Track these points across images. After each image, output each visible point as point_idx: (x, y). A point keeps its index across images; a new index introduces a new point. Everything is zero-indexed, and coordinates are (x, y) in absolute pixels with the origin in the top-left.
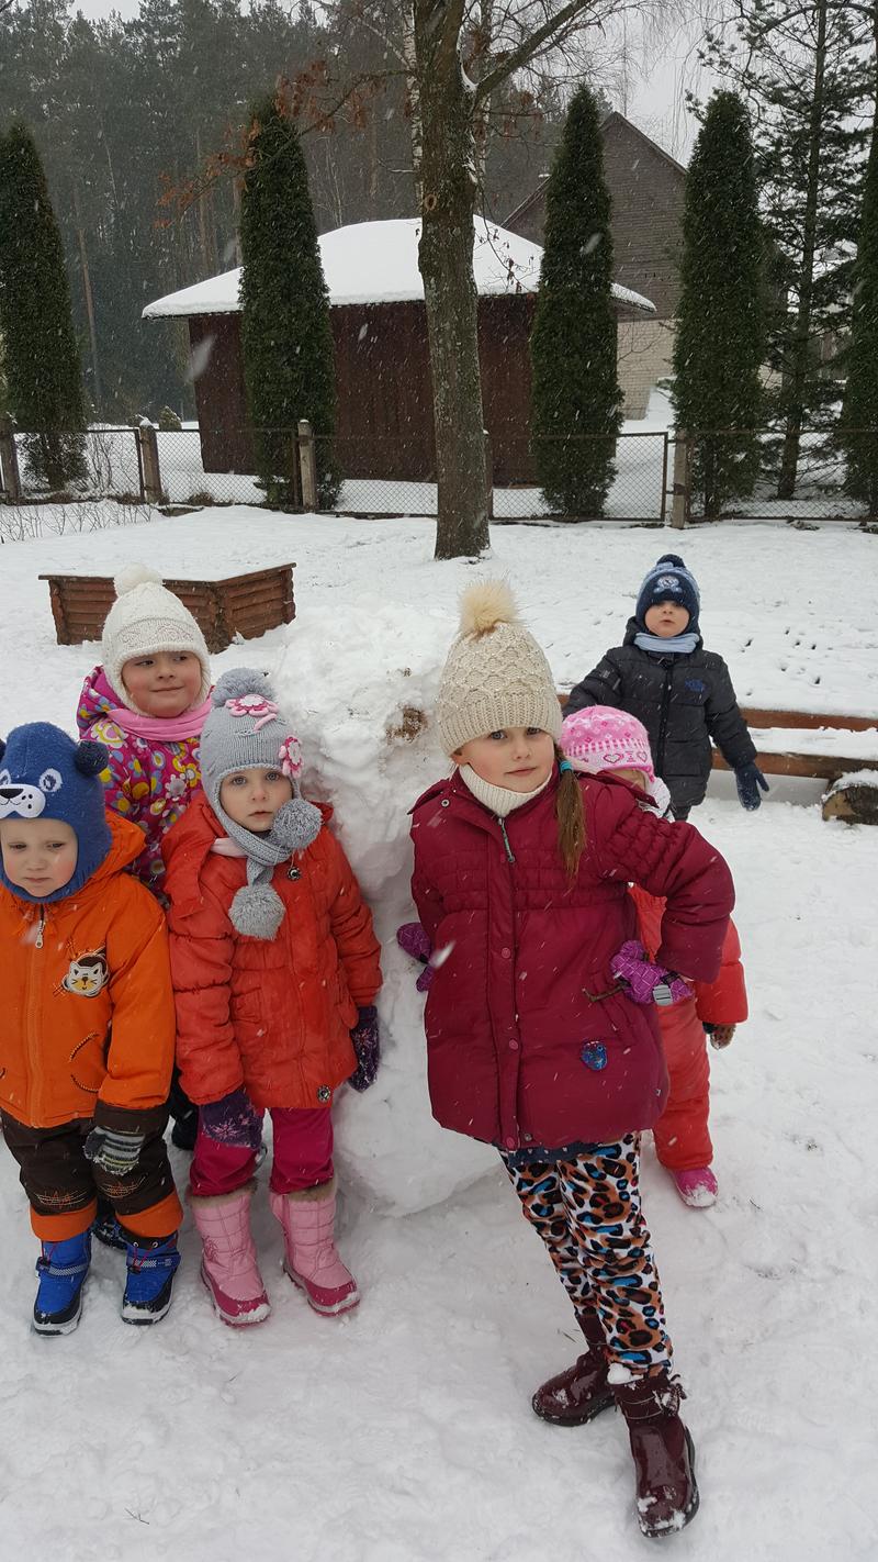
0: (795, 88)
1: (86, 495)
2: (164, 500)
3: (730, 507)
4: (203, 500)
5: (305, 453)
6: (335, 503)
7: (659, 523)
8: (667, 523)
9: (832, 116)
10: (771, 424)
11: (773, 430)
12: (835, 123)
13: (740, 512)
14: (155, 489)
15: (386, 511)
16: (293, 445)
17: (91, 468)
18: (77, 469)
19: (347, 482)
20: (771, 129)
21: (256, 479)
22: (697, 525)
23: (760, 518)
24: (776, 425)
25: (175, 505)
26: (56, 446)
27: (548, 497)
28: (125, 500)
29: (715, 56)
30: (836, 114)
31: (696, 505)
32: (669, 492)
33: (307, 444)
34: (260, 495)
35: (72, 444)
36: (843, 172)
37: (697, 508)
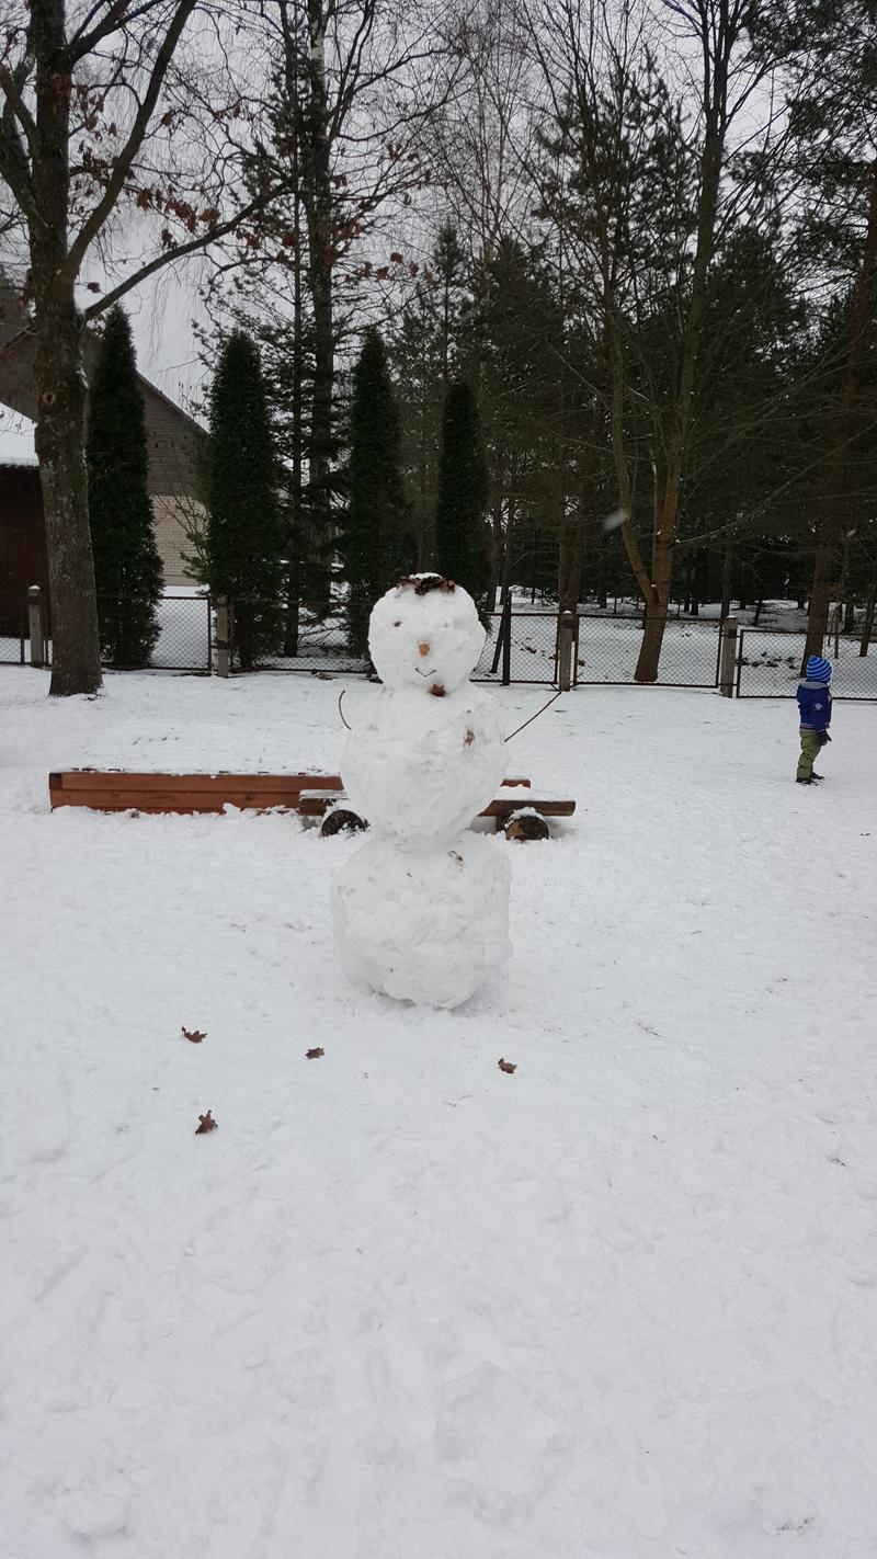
7: (207, 672)
8: (213, 672)
13: (269, 665)
22: (237, 675)
23: (287, 670)
31: (234, 659)
32: (214, 647)
37: (235, 661)
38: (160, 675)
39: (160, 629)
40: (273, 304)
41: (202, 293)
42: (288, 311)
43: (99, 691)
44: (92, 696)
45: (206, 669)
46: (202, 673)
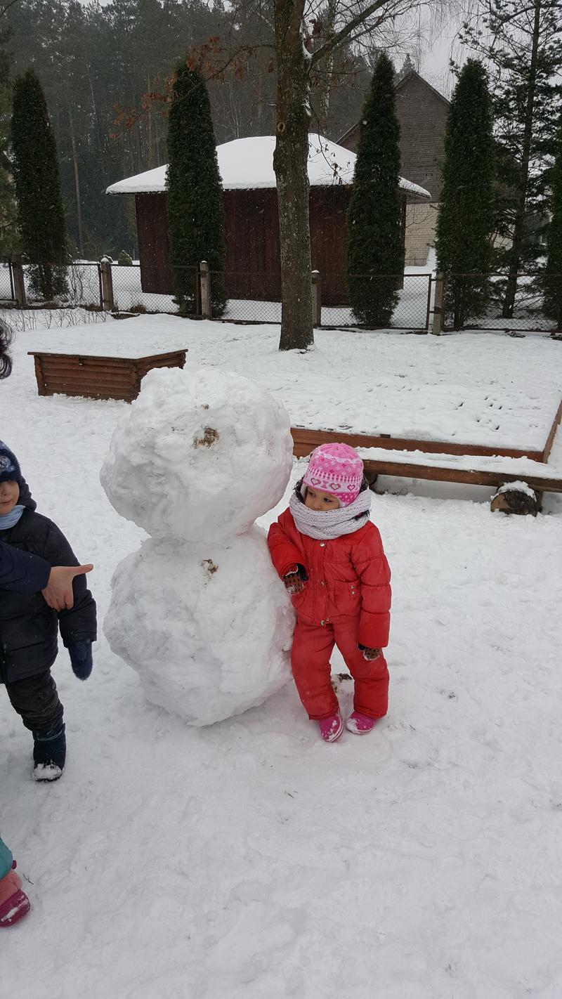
0: (519, 58)
1: (66, 304)
2: (115, 309)
3: (470, 322)
4: (139, 310)
5: (204, 281)
6: (222, 314)
7: (425, 331)
8: (429, 331)
9: (542, 76)
10: (499, 270)
11: (499, 274)
12: (544, 80)
13: (477, 325)
14: (109, 302)
15: (254, 319)
16: (197, 277)
17: (70, 287)
18: (61, 288)
19: (230, 300)
20: (504, 84)
21: (173, 297)
22: (448, 333)
23: (489, 329)
24: (501, 271)
25: (120, 313)
26: (49, 274)
27: (355, 313)
28: (91, 308)
29: (469, 37)
30: (545, 75)
31: (448, 321)
32: (432, 312)
33: (205, 276)
34: (175, 308)
35: (59, 272)
36: (549, 112)
37: (449, 322)
38: (392, 333)
39: (399, 299)
40: (511, 36)
41: (461, 37)
42: (526, 39)
43: (309, 347)
44: (303, 350)
45: (424, 329)
46: (421, 332)
